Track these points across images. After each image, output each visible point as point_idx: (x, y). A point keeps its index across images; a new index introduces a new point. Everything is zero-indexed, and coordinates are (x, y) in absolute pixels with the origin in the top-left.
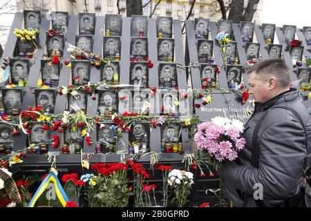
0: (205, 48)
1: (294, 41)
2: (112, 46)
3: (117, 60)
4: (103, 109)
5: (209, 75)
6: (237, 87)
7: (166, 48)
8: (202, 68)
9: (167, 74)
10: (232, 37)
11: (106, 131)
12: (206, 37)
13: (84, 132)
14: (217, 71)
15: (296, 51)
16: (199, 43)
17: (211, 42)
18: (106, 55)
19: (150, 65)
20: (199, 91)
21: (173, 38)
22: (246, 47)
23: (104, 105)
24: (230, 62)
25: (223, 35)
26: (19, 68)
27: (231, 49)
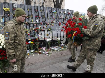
0: (51, 14)
1: (69, 13)
2: (30, 13)
3: (32, 17)
4: (31, 28)
5: (52, 20)
6: (58, 22)
7: (43, 14)
8: (51, 18)
9: (44, 20)
10: (57, 11)
11: (32, 32)
12: (51, 11)
13: (27, 33)
14: (54, 19)
15: (69, 15)
16: (50, 13)
17: (52, 13)
18: (29, 15)
19: (40, 18)
20: (51, 23)
21: (44, 11)
22: (60, 14)
23: (31, 27)
24: (57, 17)
25: (55, 11)
26: (6, 18)
27: (57, 14)
